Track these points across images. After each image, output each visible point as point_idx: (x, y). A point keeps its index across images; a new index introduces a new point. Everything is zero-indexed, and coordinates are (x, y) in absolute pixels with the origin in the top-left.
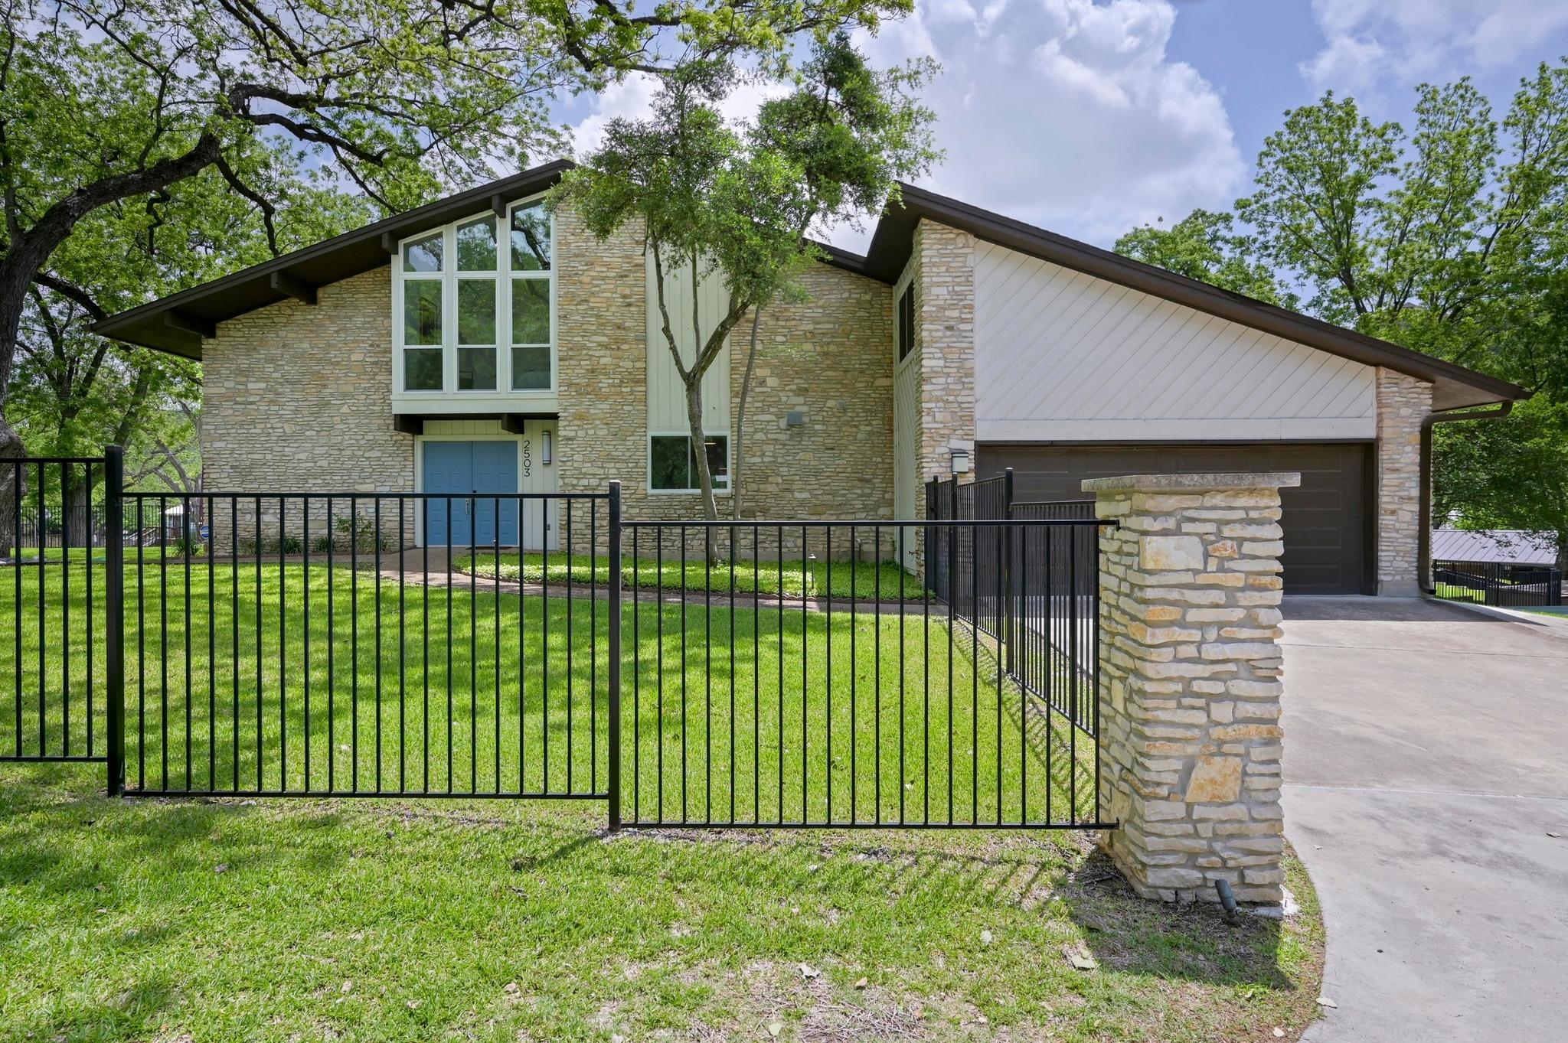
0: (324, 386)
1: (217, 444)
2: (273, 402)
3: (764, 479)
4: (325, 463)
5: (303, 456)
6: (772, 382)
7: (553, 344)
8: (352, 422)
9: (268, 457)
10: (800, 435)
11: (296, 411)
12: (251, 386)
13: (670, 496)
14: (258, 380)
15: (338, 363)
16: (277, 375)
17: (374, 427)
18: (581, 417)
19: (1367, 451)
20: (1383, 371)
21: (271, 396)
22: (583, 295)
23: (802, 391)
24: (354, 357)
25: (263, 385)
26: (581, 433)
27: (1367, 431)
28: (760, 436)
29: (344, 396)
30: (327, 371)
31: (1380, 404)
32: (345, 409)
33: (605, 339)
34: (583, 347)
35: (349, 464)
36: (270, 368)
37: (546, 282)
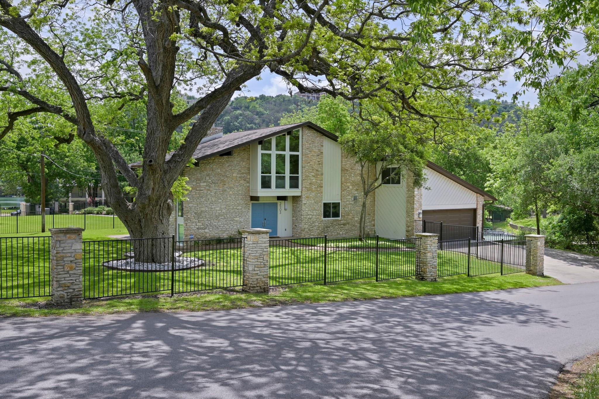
0: (225, 185)
1: (190, 205)
2: (208, 190)
3: (348, 215)
4: (224, 211)
5: (218, 209)
6: (351, 187)
7: (300, 175)
8: (233, 197)
9: (207, 209)
10: (356, 202)
11: (215, 193)
12: (201, 184)
13: (328, 220)
14: (204, 182)
15: (229, 177)
16: (210, 181)
17: (240, 199)
18: (308, 197)
19: (475, 211)
20: (478, 195)
21: (208, 188)
22: (309, 161)
23: (357, 190)
24: (234, 175)
25: (205, 184)
26: (308, 202)
27: (474, 206)
28: (348, 202)
29: (231, 188)
30: (226, 179)
31: (477, 201)
32: (231, 193)
33: (313, 174)
34: (309, 176)
35: (232, 211)
36: (208, 178)
37: (298, 156)
